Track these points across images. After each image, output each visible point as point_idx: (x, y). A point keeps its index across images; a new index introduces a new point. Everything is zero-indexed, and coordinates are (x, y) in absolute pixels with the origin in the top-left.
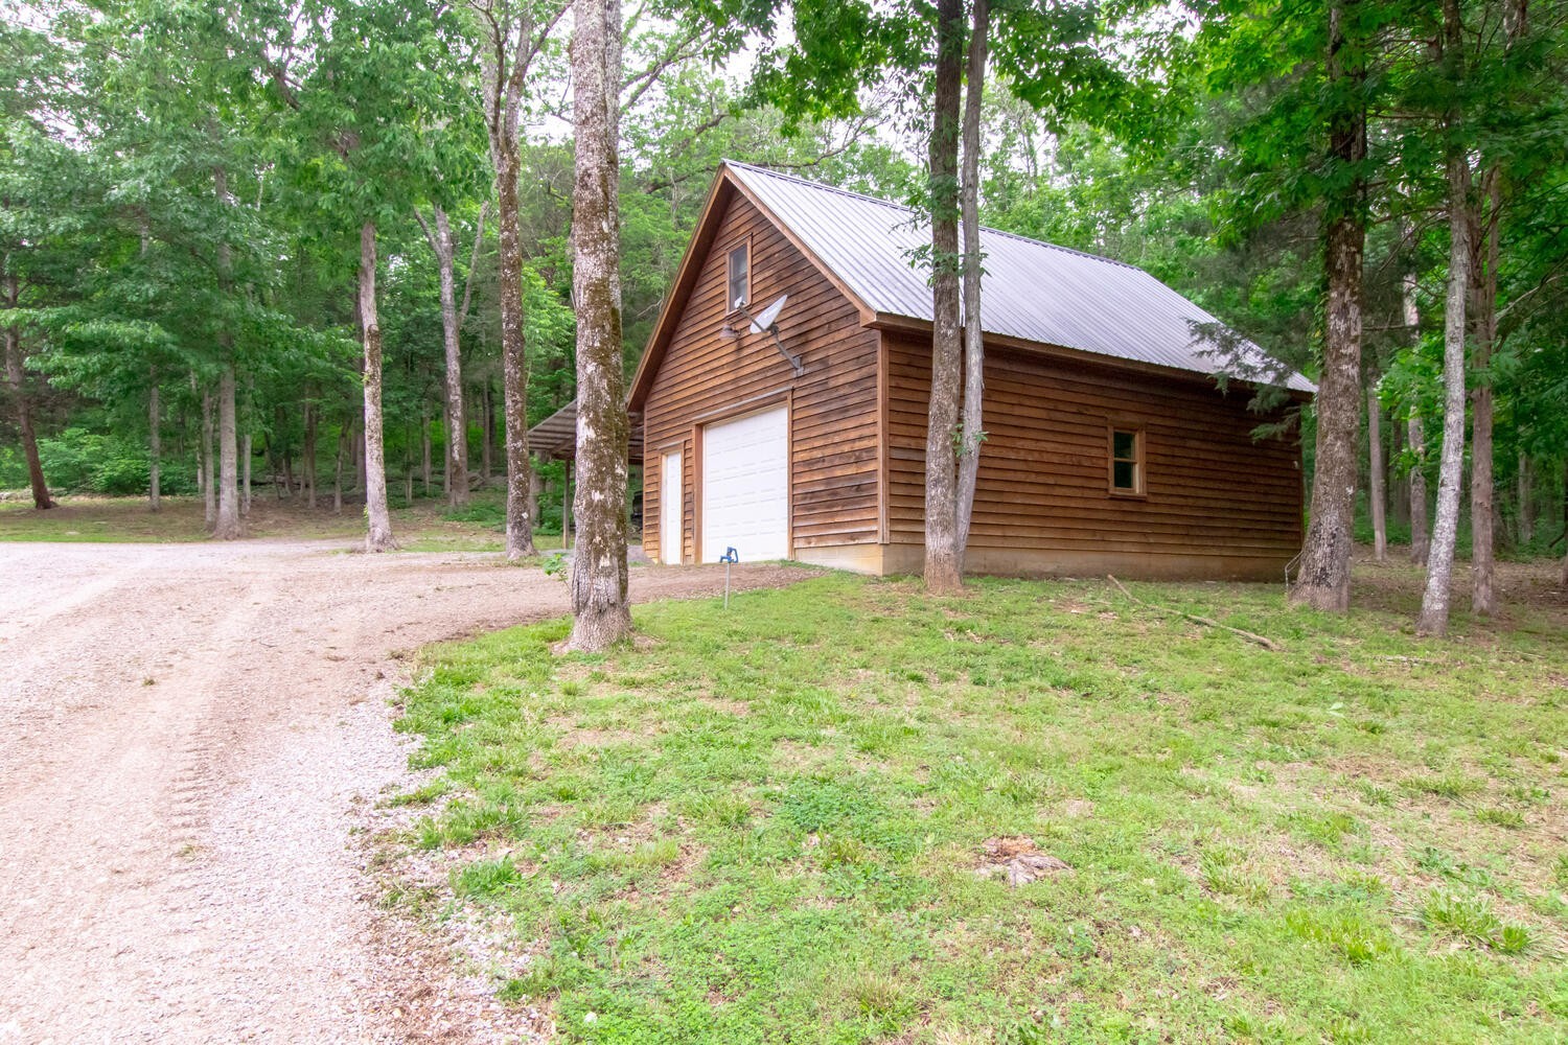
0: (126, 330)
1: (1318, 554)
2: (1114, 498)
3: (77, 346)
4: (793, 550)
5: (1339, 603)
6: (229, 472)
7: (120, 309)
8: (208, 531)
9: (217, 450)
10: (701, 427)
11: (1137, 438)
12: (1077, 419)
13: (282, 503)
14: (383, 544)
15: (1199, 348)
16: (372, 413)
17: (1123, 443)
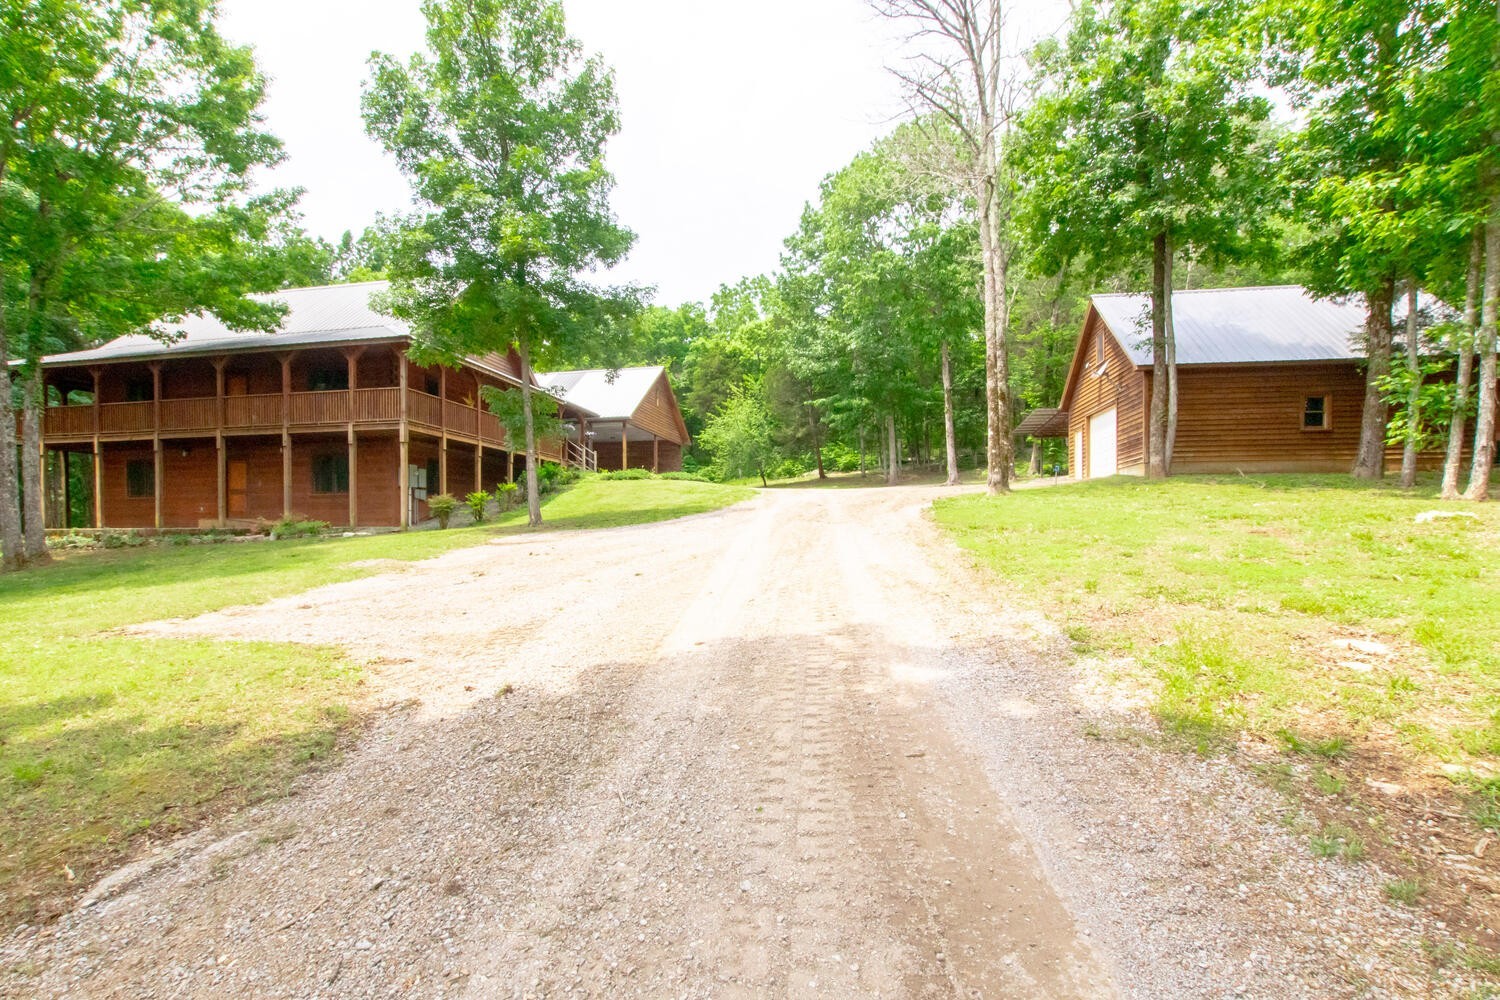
0: (856, 402)
1: (1363, 451)
2: (1304, 433)
3: (837, 411)
4: (1118, 469)
5: (1373, 474)
6: (892, 456)
7: (853, 393)
8: (885, 483)
9: (888, 449)
10: (1089, 418)
11: (1326, 399)
12: (1278, 394)
13: (915, 470)
14: (955, 482)
15: (1353, 347)
16: (948, 425)
17: (1315, 403)
